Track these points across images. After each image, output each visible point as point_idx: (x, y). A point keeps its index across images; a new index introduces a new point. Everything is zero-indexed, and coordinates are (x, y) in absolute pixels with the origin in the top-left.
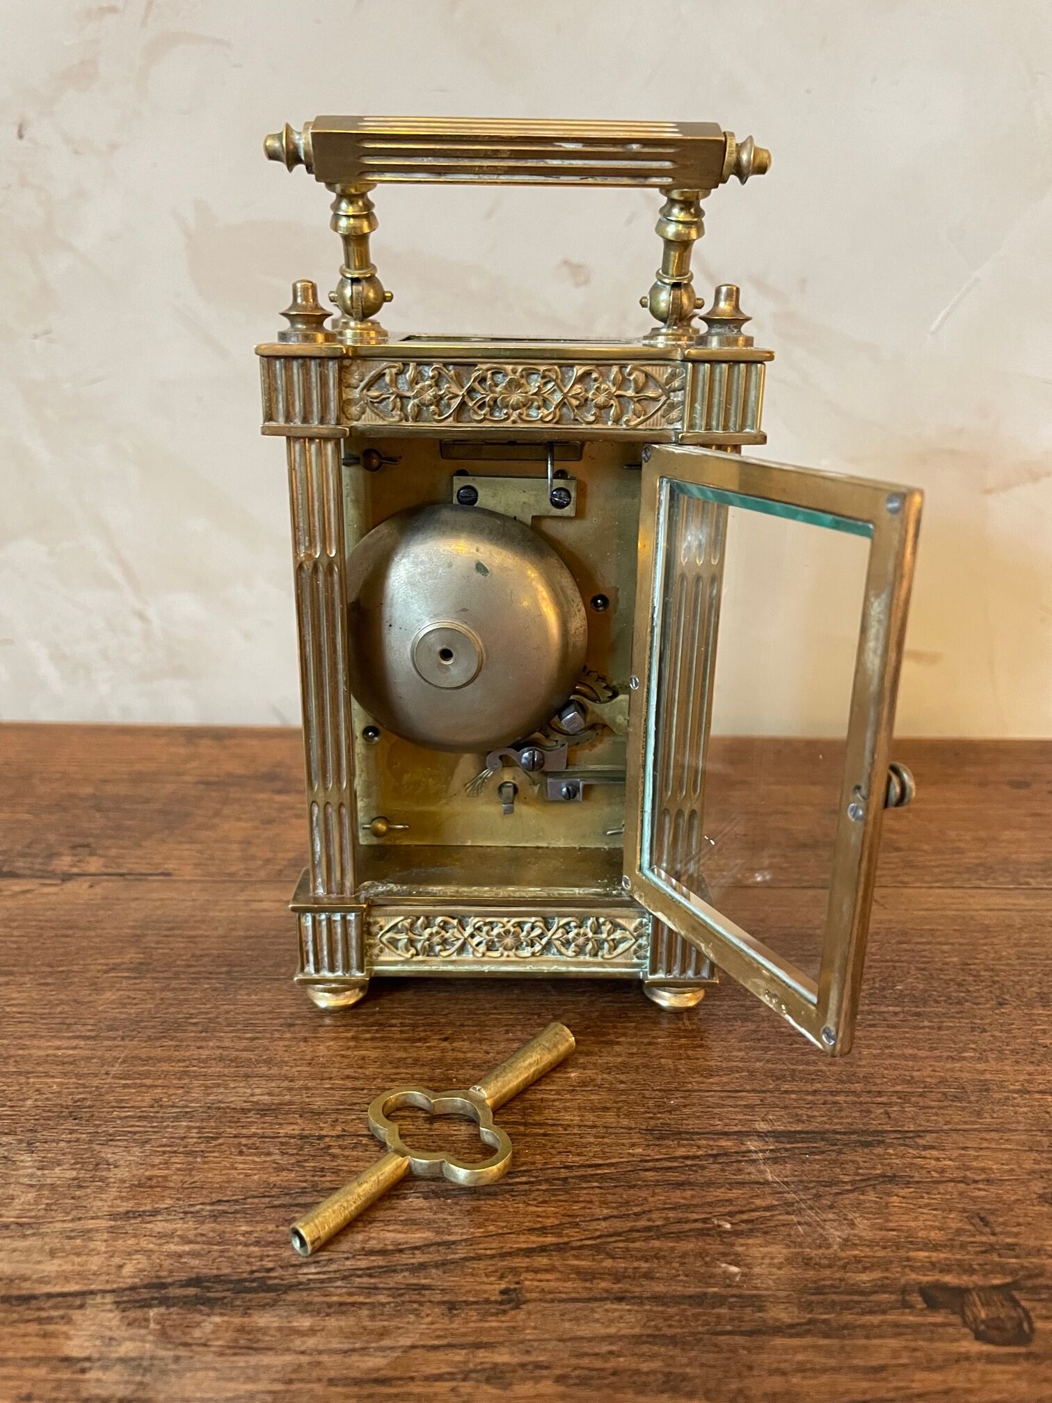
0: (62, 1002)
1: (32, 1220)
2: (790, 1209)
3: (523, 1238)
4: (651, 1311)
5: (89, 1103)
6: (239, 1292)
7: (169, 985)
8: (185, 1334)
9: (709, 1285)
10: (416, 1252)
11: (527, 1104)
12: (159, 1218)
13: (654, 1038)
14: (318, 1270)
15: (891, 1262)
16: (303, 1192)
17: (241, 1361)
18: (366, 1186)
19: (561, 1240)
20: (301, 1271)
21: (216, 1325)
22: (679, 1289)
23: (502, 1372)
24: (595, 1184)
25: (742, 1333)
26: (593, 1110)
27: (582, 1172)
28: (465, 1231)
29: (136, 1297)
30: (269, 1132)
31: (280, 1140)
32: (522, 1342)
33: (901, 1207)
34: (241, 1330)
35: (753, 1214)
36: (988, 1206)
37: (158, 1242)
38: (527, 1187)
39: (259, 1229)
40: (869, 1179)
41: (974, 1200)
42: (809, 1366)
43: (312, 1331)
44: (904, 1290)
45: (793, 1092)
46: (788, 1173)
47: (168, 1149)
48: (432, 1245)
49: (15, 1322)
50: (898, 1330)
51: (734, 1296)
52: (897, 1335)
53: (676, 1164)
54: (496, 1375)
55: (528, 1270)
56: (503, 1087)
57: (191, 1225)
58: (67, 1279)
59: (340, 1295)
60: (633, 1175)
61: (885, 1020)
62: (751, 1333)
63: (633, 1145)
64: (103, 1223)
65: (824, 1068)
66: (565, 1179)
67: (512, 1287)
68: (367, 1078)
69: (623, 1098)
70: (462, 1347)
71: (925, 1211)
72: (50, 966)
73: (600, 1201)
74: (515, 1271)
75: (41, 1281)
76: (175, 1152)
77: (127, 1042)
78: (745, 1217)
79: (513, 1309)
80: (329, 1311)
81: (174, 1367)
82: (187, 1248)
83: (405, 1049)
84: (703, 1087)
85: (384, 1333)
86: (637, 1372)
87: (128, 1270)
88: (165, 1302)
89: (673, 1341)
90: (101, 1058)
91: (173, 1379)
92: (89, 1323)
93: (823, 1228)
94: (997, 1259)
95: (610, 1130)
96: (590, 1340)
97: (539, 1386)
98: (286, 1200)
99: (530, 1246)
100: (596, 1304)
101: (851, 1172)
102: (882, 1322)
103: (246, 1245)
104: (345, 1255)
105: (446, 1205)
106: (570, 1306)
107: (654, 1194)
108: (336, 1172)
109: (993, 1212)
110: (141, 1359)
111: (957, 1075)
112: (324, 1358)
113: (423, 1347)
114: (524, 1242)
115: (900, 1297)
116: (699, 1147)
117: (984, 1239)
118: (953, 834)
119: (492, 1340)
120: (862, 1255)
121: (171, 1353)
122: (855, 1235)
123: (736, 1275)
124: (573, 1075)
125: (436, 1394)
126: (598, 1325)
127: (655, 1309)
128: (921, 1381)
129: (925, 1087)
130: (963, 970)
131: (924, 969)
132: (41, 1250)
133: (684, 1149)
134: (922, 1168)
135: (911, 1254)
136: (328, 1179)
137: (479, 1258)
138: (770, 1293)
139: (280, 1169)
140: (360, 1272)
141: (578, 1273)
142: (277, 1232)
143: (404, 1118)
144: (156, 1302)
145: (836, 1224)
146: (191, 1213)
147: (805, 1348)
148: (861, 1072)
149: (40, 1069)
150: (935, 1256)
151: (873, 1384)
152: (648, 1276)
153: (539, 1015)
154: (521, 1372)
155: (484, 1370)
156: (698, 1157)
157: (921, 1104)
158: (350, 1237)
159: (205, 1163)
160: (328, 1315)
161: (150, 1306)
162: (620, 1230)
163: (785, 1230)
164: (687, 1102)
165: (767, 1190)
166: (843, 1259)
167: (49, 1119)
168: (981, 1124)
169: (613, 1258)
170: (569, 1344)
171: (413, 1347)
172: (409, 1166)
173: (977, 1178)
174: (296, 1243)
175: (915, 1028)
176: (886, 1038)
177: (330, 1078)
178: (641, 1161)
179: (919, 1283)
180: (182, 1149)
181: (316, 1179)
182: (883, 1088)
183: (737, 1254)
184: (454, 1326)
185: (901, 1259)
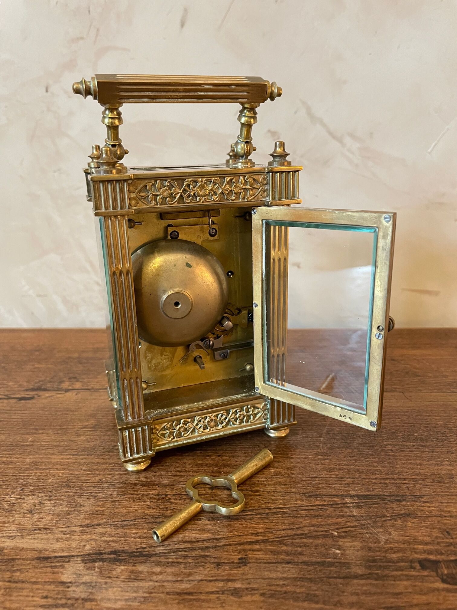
0: (64, 441)
1: (50, 527)
2: (363, 527)
3: (248, 537)
4: (302, 568)
5: (74, 481)
6: (131, 557)
7: (107, 434)
8: (109, 573)
9: (327, 558)
10: (204, 542)
11: (252, 483)
12: (100, 527)
13: (307, 455)
14: (164, 548)
15: (406, 550)
16: (159, 517)
17: (131, 584)
18: (184, 515)
19: (265, 538)
20: (157, 549)
21: (122, 570)
22: (314, 559)
23: (238, 591)
24: (280, 516)
25: (340, 578)
26: (280, 485)
27: (274, 511)
28: (224, 534)
29: (91, 558)
30: (145, 493)
31: (150, 496)
32: (247, 579)
33: (412, 527)
34: (132, 572)
35: (347, 529)
36: (450, 527)
37: (100, 536)
38: (251, 516)
39: (140, 532)
40: (398, 515)
41: (444, 524)
42: (368, 592)
43: (161, 573)
44: (412, 561)
45: (367, 478)
46: (363, 512)
47: (105, 499)
48: (211, 539)
49: (42, 567)
50: (408, 578)
51: (337, 562)
52: (407, 580)
53: (314, 508)
54: (235, 592)
55: (250, 550)
56: (242, 475)
57: (113, 530)
58: (63, 551)
59: (173, 559)
60: (296, 512)
61: (409, 448)
62: (344, 578)
63: (297, 500)
64: (78, 529)
65: (381, 468)
66: (267, 514)
67: (244, 557)
68: (186, 471)
69: (293, 480)
70: (222, 580)
71: (422, 529)
72: (60, 426)
73: (282, 523)
74: (245, 550)
75: (53, 551)
76: (107, 501)
77: (89, 457)
78: (343, 530)
79: (243, 566)
80: (168, 565)
81: (104, 586)
82: (111, 539)
83: (202, 460)
84: (327, 476)
85: (190, 574)
86: (295, 592)
87: (88, 547)
88: (102, 560)
89: (311, 580)
90: (79, 463)
91: (104, 591)
92: (71, 568)
93: (377, 535)
94: (453, 549)
95: (287, 494)
96: (276, 579)
97: (253, 597)
98: (152, 520)
99: (251, 540)
100: (279, 565)
101: (390, 512)
102: (402, 574)
103: (135, 538)
104: (175, 543)
105: (217, 523)
106: (267, 565)
107: (305, 520)
108: (173, 509)
109: (452, 529)
110: (91, 582)
111: (440, 471)
112: (165, 584)
113: (206, 580)
114: (249, 539)
115: (410, 564)
116: (325, 501)
117: (448, 540)
118: (443, 369)
119: (234, 578)
120: (394, 546)
121: (104, 581)
122: (391, 538)
123: (339, 554)
124: (272, 471)
125: (210, 599)
126: (279, 573)
127: (303, 567)
128: (417, 599)
129: (425, 477)
130: (444, 427)
131: (427, 427)
132: (53, 539)
133: (318, 502)
134: (422, 511)
135: (415, 546)
136: (169, 512)
137: (230, 545)
138: (353, 561)
139: (149, 508)
140: (181, 550)
141: (272, 552)
142: (148, 533)
143: (201, 488)
144: (98, 560)
145: (383, 534)
146: (113, 525)
147: (367, 584)
148: (397, 470)
149: (55, 467)
150: (426, 547)
151: (396, 600)
152: (301, 553)
153: (259, 446)
154: (246, 592)
155: (231, 590)
156: (324, 505)
157: (423, 484)
158: (177, 536)
159: (119, 505)
160: (167, 567)
161: (96, 562)
162: (290, 535)
163: (361, 536)
164: (320, 482)
165: (354, 519)
166: (385, 548)
167: (58, 487)
168: (449, 492)
169: (286, 546)
170: (266, 580)
171: (202, 580)
172: (202, 507)
173: (446, 515)
174: (155, 538)
175: (422, 452)
176: (409, 456)
177: (171, 471)
178: (300, 506)
179: (419, 558)
180: (110, 500)
181: (164, 512)
182: (406, 477)
183: (340, 545)
184: (219, 572)
185: (411, 548)
